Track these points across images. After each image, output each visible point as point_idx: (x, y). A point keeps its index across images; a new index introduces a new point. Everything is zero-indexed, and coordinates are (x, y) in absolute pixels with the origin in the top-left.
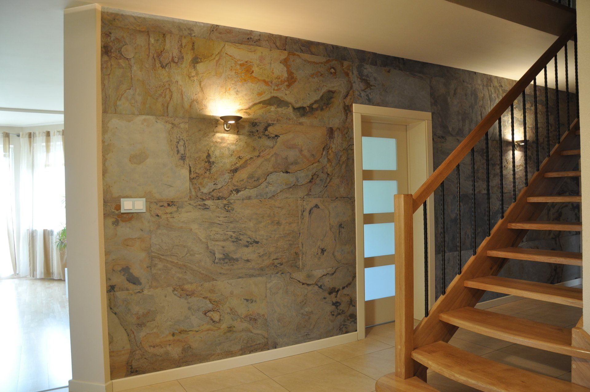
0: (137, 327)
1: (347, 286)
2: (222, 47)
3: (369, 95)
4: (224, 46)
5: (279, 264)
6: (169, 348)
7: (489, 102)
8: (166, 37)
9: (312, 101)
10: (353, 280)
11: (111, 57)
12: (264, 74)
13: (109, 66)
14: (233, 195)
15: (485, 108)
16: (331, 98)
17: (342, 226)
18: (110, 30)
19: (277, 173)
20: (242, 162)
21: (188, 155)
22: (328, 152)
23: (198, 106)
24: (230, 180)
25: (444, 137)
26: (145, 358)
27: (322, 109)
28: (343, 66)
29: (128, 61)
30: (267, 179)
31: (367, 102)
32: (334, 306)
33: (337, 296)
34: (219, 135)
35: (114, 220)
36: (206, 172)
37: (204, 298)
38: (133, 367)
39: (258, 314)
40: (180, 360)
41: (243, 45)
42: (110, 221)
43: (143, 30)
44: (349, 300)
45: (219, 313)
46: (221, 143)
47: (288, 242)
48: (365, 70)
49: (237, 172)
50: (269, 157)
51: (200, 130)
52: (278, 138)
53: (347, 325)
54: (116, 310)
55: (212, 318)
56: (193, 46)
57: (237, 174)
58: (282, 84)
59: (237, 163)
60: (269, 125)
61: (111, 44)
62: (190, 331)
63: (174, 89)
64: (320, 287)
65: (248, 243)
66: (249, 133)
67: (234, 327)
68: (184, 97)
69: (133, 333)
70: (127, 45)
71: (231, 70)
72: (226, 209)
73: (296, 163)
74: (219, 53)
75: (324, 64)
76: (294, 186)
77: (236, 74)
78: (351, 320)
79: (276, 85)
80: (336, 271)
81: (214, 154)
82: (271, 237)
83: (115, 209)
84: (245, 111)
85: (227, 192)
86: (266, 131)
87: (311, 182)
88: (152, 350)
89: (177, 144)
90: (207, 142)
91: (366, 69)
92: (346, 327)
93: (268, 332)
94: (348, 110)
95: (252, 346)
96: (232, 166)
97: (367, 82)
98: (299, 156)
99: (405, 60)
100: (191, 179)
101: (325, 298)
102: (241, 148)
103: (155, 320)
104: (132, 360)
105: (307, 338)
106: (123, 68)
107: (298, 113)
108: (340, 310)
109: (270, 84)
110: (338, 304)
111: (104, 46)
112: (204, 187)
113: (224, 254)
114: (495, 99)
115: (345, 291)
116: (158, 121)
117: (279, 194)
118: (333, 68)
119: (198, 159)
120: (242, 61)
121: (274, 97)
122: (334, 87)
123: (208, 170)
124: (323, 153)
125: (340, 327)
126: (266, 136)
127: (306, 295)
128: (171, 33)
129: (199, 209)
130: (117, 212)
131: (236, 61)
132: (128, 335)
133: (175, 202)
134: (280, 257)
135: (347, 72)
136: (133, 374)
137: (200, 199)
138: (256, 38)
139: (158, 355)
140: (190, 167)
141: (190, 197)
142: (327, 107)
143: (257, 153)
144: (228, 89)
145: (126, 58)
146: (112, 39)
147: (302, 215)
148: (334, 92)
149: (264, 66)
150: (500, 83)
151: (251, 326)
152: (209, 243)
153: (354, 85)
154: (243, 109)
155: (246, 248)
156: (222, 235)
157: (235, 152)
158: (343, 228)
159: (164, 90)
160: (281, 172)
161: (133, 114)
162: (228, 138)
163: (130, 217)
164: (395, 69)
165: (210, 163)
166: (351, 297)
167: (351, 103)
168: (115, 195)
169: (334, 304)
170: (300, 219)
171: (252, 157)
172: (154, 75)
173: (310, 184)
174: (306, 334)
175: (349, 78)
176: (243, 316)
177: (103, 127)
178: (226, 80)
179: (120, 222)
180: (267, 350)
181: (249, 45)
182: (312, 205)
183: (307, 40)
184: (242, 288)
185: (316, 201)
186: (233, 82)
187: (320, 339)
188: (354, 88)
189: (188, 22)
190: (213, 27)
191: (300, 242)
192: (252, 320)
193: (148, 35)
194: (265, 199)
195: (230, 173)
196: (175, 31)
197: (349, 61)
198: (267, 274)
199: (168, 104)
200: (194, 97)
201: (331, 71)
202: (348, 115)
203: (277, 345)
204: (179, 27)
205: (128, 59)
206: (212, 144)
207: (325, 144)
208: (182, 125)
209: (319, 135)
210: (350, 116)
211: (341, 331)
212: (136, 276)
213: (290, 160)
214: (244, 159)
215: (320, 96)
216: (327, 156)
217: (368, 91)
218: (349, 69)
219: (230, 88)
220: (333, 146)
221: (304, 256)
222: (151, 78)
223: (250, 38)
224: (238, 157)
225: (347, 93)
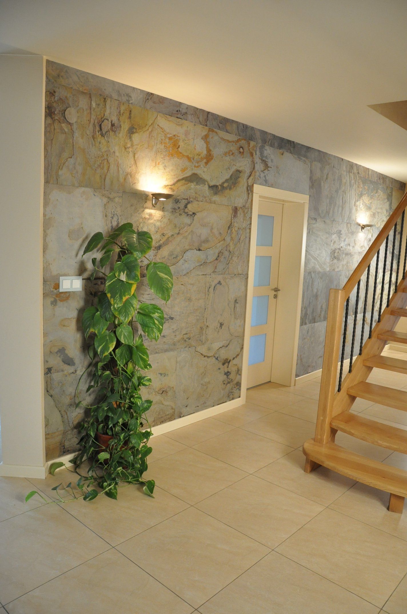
0: (70, 407)
1: (236, 357)
2: (155, 118)
3: (266, 175)
4: (157, 117)
5: (187, 338)
7: (349, 186)
8: (106, 101)
9: (223, 180)
10: (241, 351)
11: (55, 120)
12: (188, 150)
13: (52, 130)
15: (346, 193)
16: (238, 178)
17: (237, 301)
18: (54, 89)
19: (192, 251)
20: (165, 238)
22: (232, 230)
23: (131, 181)
24: (154, 258)
25: (316, 218)
26: (76, 438)
27: (230, 189)
28: (249, 146)
29: (71, 126)
30: (183, 256)
31: (264, 183)
32: (226, 376)
33: (228, 366)
34: (147, 211)
35: (52, 299)
38: (65, 447)
39: (169, 387)
41: (173, 117)
42: (50, 300)
43: (86, 91)
44: (237, 370)
46: (149, 219)
47: (196, 318)
48: (265, 151)
49: (160, 249)
50: (186, 234)
51: (132, 206)
52: (194, 216)
53: (233, 392)
54: (51, 392)
56: (130, 114)
57: (160, 251)
58: (201, 161)
59: (161, 240)
60: (189, 203)
61: (54, 104)
63: (111, 160)
64: (217, 359)
65: (165, 319)
66: (172, 210)
68: (120, 169)
69: (67, 414)
70: (71, 107)
71: (161, 143)
73: (206, 241)
74: (152, 124)
75: (235, 144)
76: (204, 264)
77: (165, 148)
78: (237, 387)
79: (197, 162)
80: (229, 343)
82: (183, 313)
83: (53, 288)
84: (170, 187)
86: (186, 209)
87: (217, 259)
89: (112, 219)
90: (137, 218)
91: (266, 150)
92: (232, 394)
93: (175, 403)
94: (250, 190)
95: (162, 417)
96: (157, 243)
97: (266, 163)
98: (210, 234)
99: (295, 143)
101: (219, 369)
102: (165, 225)
103: (85, 400)
104: (65, 440)
105: (204, 406)
106: (66, 134)
107: (212, 192)
108: (230, 379)
109: (192, 161)
110: (229, 374)
111: (48, 107)
114: (353, 185)
115: (235, 362)
116: (95, 194)
117: (192, 272)
118: (242, 147)
120: (171, 134)
121: (194, 174)
122: (241, 166)
124: (228, 232)
125: (228, 395)
126: (186, 213)
127: (206, 366)
128: (111, 97)
130: (55, 291)
131: (165, 134)
132: (62, 416)
134: (189, 332)
135: (252, 152)
136: (65, 454)
138: (184, 111)
142: (234, 186)
143: (177, 231)
144: (157, 163)
145: (68, 121)
146: (56, 99)
147: (208, 291)
148: (240, 171)
149: (188, 141)
150: (358, 170)
151: (163, 399)
153: (256, 165)
154: (169, 184)
157: (160, 229)
158: (238, 303)
159: (102, 161)
160: (195, 249)
161: (73, 185)
162: (154, 215)
163: (67, 297)
164: (287, 152)
166: (238, 367)
167: (252, 183)
168: (55, 273)
169: (225, 374)
170: (206, 296)
171: (173, 234)
172: (94, 144)
173: (216, 262)
174: (203, 402)
175: (253, 158)
176: (157, 390)
177: (45, 199)
178: (157, 154)
179: (58, 302)
180: (174, 420)
181: (177, 117)
182: (216, 282)
183: (223, 117)
184: (158, 363)
185: (220, 278)
186: (162, 156)
187: (213, 406)
188: (256, 169)
189: (127, 87)
190: (148, 95)
191: (205, 317)
192: (164, 392)
193: (90, 97)
194: (181, 276)
195: (155, 250)
196: (115, 96)
197: (254, 142)
198: (178, 349)
199: (106, 175)
200: (129, 170)
201: (240, 150)
202: (250, 195)
203: (182, 414)
204: (119, 92)
205: (71, 124)
206: (141, 220)
207: (230, 223)
208: (117, 200)
209: (226, 214)
210: (251, 196)
211: (229, 398)
212: (70, 357)
213: (203, 238)
214: (166, 237)
215: (230, 175)
216: (231, 235)
217: (266, 171)
218: (253, 150)
219: (159, 163)
220: (235, 224)
221: (207, 330)
222: (91, 146)
223: (179, 111)
224: (162, 234)
225: (250, 174)
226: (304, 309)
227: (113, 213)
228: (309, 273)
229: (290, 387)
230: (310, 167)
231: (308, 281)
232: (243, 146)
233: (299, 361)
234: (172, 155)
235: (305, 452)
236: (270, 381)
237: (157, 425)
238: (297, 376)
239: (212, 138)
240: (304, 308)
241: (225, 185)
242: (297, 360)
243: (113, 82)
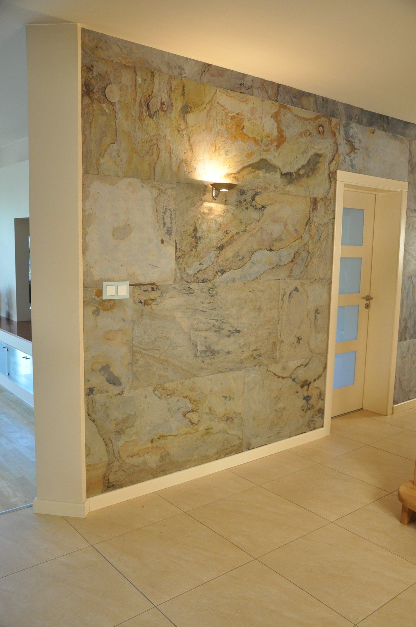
0: (115, 435)
1: (318, 378)
2: (213, 94)
3: (353, 159)
4: (216, 92)
5: (257, 355)
6: (147, 457)
8: (154, 76)
9: (299, 166)
10: (324, 371)
11: (94, 99)
12: (255, 131)
13: (91, 112)
14: (218, 276)
16: (317, 163)
17: (318, 311)
18: (92, 62)
19: (262, 251)
20: (228, 237)
21: (174, 229)
22: (310, 226)
23: (186, 169)
24: (215, 259)
26: (123, 470)
27: (308, 176)
28: (331, 124)
29: (113, 106)
30: (251, 258)
31: (351, 169)
32: (305, 401)
33: (308, 389)
34: (207, 204)
35: (94, 308)
36: (192, 250)
37: (184, 397)
38: (110, 481)
39: (235, 413)
40: (157, 469)
41: (235, 92)
42: (91, 309)
43: (129, 65)
44: (319, 394)
45: (198, 413)
46: (208, 214)
47: (267, 331)
48: (351, 130)
49: (223, 249)
50: (255, 231)
51: (188, 198)
52: (264, 209)
53: (315, 420)
54: (94, 416)
55: (192, 419)
56: (183, 90)
57: (222, 252)
58: (271, 144)
59: (223, 239)
60: (257, 194)
61: (93, 81)
62: (169, 436)
63: (162, 145)
64: (294, 380)
65: (230, 332)
66: (237, 203)
67: (212, 428)
68: (172, 156)
69: (112, 442)
70: (112, 84)
71: (222, 123)
72: (210, 293)
73: (279, 239)
74: (210, 101)
75: (313, 121)
76: (277, 266)
77: (227, 129)
78: (319, 415)
79: (266, 145)
80: (309, 362)
81: (201, 228)
82: (252, 325)
83: (95, 296)
84: (233, 175)
85: (212, 273)
86: (254, 201)
87: (293, 261)
88: (129, 461)
89: (164, 214)
90: (195, 213)
91: (352, 128)
92: (313, 423)
93: (242, 432)
94: (332, 177)
96: (219, 243)
97: (352, 145)
98: (283, 231)
99: (389, 118)
100: (177, 258)
101: (297, 392)
102: (228, 221)
103: (134, 426)
104: (109, 473)
105: (279, 437)
106: (107, 115)
107: (285, 180)
108: (310, 405)
109: (260, 144)
110: (309, 398)
111: (85, 84)
112: (189, 267)
113: (206, 346)
115: (316, 384)
116: (144, 186)
117: (262, 276)
118: (322, 126)
119: (184, 234)
120: (233, 112)
121: (263, 159)
122: (320, 150)
123: (194, 247)
124: (305, 228)
125: (308, 423)
126: (254, 206)
127: (281, 389)
128: (160, 71)
129: (183, 294)
130: (98, 299)
131: (226, 113)
132: (106, 445)
133: (159, 285)
134: (259, 347)
135: (334, 132)
136: (109, 489)
137: (185, 282)
138: (249, 84)
139: (136, 466)
140: (176, 244)
141: (175, 279)
142: (312, 173)
143: (243, 228)
144: (218, 147)
145: (109, 101)
146: (95, 74)
147: (283, 299)
148: (320, 155)
149: (254, 121)
151: (228, 427)
152: (191, 333)
153: (340, 147)
154: (232, 173)
155: (227, 339)
156: (205, 324)
157: (222, 226)
158: (319, 313)
159: (151, 146)
160: (266, 250)
161: (118, 176)
162: (215, 209)
163: (111, 305)
164: (379, 129)
165: (197, 238)
166: (320, 390)
167: (335, 169)
168: (97, 278)
169: (305, 398)
170: (280, 305)
171: (238, 231)
172: (141, 126)
173: (292, 264)
174: (278, 432)
175: (336, 139)
176: (220, 416)
177: (84, 192)
178: (216, 137)
179: (101, 311)
180: (241, 452)
181: (241, 92)
182: (292, 288)
183: (298, 90)
184: (221, 384)
185: (296, 283)
186: (223, 139)
187: (290, 437)
188: (340, 151)
189: (179, 57)
190: (205, 66)
191: (279, 330)
192: (229, 419)
193: (135, 71)
194: (248, 281)
195: (216, 251)
196: (164, 69)
197: (337, 118)
198: (245, 368)
199: (155, 164)
200: (183, 157)
201: (319, 130)
202: (332, 184)
203: (251, 445)
204: (169, 63)
205: (113, 104)
206: (199, 215)
207: (308, 217)
208: (169, 192)
209: (304, 206)
210: (334, 185)
211: (309, 428)
212: (116, 375)
213: (275, 235)
214: (230, 235)
215: (307, 160)
216: (310, 232)
217: (353, 155)
218: (336, 128)
219: (219, 147)
220: (315, 219)
221: (281, 345)
222: (137, 129)
223: (242, 84)
224: (225, 231)
225: (332, 158)
226: (404, 321)
227: (165, 207)
228: (409, 278)
229: (386, 415)
230: (409, 148)
231: (407, 287)
232: (323, 124)
233: (398, 385)
234: (235, 138)
235: (401, 498)
236: (362, 409)
237: (221, 458)
238: (395, 402)
239: (284, 116)
240: (402, 320)
241: (302, 172)
242: (396, 383)
243: (162, 53)
